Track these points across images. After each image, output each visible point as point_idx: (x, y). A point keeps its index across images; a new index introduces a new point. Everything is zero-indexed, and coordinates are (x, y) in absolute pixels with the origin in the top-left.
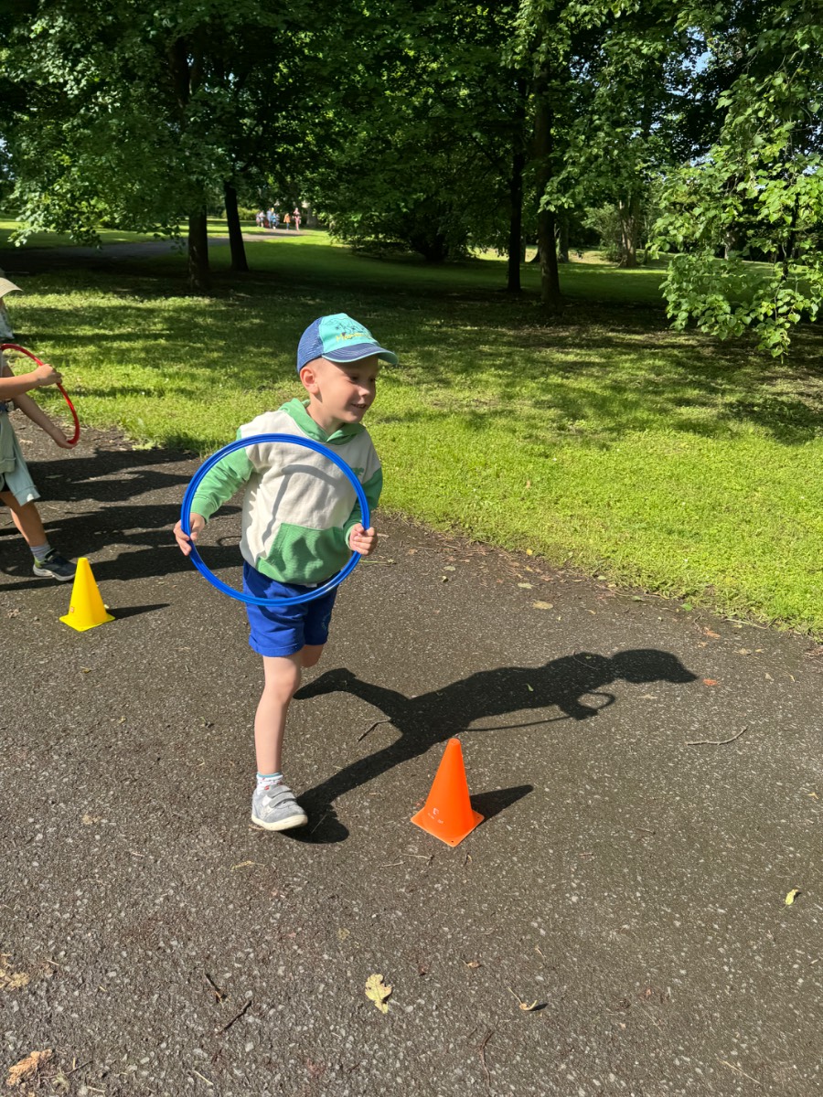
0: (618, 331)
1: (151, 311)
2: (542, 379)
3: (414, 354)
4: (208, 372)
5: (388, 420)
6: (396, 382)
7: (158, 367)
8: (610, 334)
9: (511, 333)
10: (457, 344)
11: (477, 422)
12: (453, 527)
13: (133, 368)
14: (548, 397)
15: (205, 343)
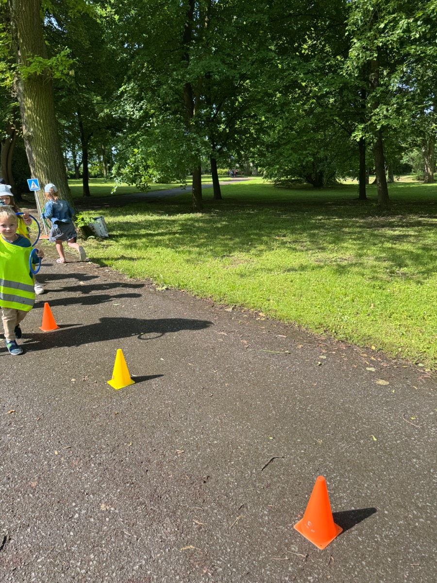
0: (425, 217)
1: (174, 221)
2: (380, 245)
3: (305, 235)
4: (197, 249)
5: (289, 271)
6: (295, 249)
7: (174, 248)
8: (420, 219)
9: (362, 221)
10: (330, 229)
11: (341, 270)
12: (325, 331)
13: (162, 249)
14: (384, 255)
15: (198, 236)
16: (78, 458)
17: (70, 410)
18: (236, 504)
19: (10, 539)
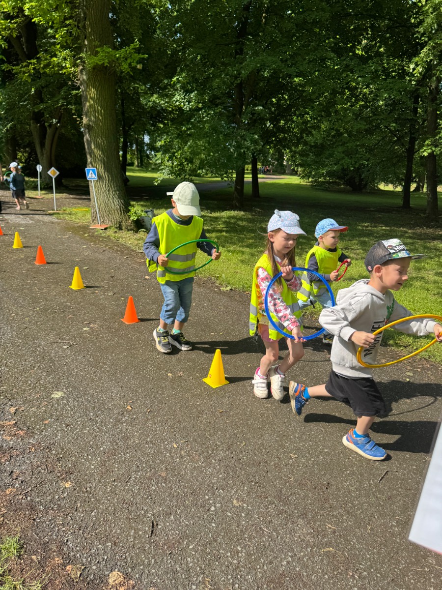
2: (436, 259)
7: (225, 247)
9: (410, 231)
10: (380, 237)
12: (405, 347)
15: (245, 235)
16: (198, 453)
17: (176, 404)
18: (362, 512)
19: (157, 525)
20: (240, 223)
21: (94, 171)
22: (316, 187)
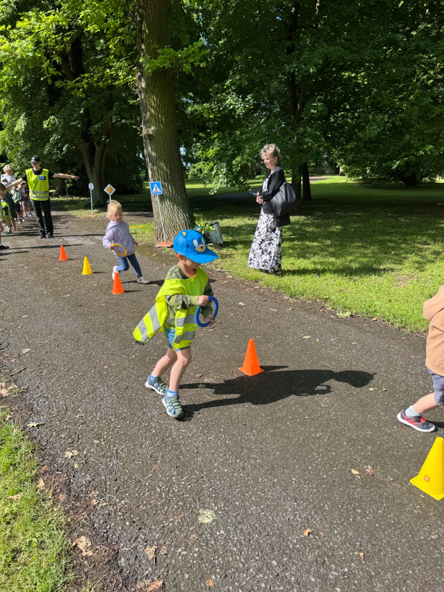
20: (307, 229)
21: (158, 184)
22: (366, 185)
